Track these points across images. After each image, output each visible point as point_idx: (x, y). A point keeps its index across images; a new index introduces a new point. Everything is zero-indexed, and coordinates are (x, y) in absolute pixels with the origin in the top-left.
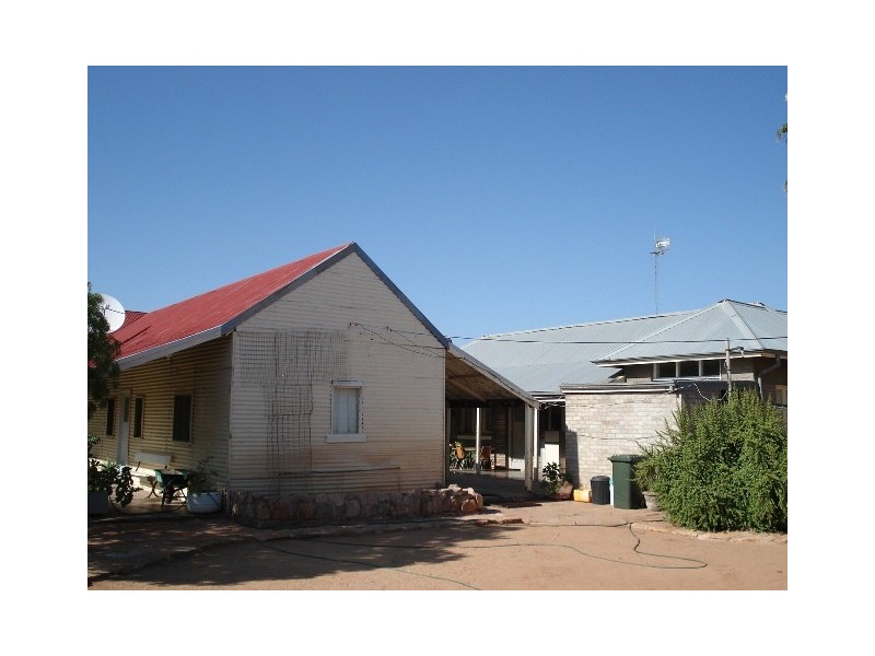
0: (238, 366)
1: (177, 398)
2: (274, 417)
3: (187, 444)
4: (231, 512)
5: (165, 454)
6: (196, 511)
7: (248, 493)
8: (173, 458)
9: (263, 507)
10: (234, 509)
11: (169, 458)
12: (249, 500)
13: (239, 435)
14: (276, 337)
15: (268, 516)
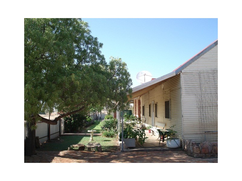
0: (184, 87)
1: (166, 102)
2: (201, 108)
3: (169, 119)
4: (184, 148)
5: (163, 123)
6: (170, 147)
7: (190, 140)
8: (166, 124)
9: (196, 148)
10: (186, 147)
11: (164, 124)
12: (191, 144)
13: (186, 116)
14: (199, 74)
15: (199, 152)
